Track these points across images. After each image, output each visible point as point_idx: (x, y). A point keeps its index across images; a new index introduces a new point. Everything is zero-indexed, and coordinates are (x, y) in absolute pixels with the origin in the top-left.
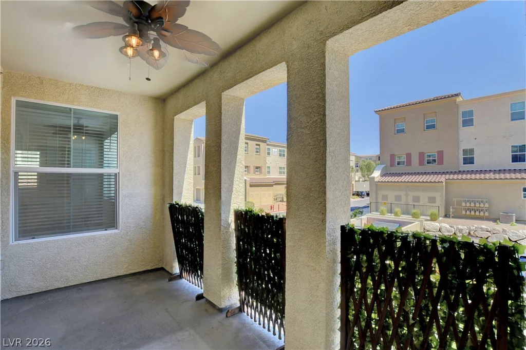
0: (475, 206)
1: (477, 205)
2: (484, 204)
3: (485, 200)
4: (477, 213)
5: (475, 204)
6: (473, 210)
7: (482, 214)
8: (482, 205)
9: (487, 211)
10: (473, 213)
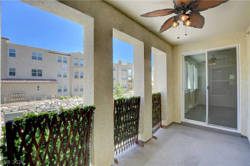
0: (18, 96)
1: (19, 95)
2: (23, 94)
3: (23, 92)
4: (19, 99)
5: (18, 95)
6: (17, 98)
7: (21, 99)
8: (21, 95)
9: (23, 97)
10: (17, 99)
